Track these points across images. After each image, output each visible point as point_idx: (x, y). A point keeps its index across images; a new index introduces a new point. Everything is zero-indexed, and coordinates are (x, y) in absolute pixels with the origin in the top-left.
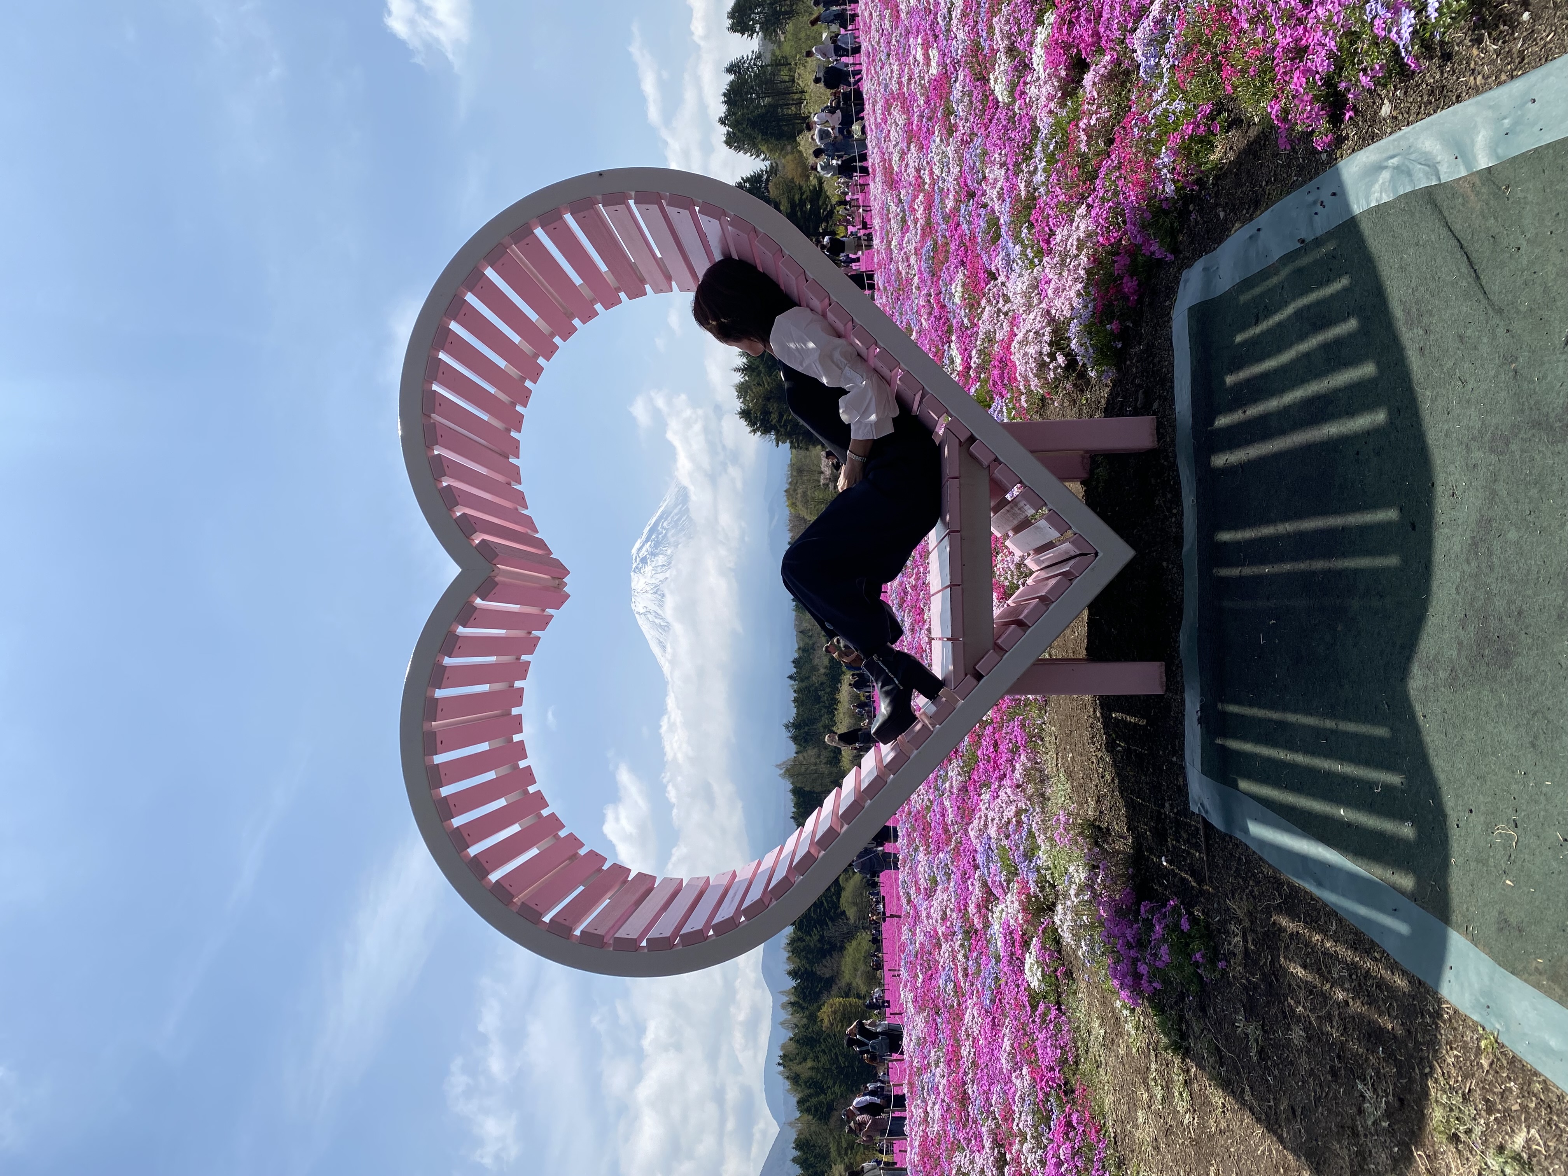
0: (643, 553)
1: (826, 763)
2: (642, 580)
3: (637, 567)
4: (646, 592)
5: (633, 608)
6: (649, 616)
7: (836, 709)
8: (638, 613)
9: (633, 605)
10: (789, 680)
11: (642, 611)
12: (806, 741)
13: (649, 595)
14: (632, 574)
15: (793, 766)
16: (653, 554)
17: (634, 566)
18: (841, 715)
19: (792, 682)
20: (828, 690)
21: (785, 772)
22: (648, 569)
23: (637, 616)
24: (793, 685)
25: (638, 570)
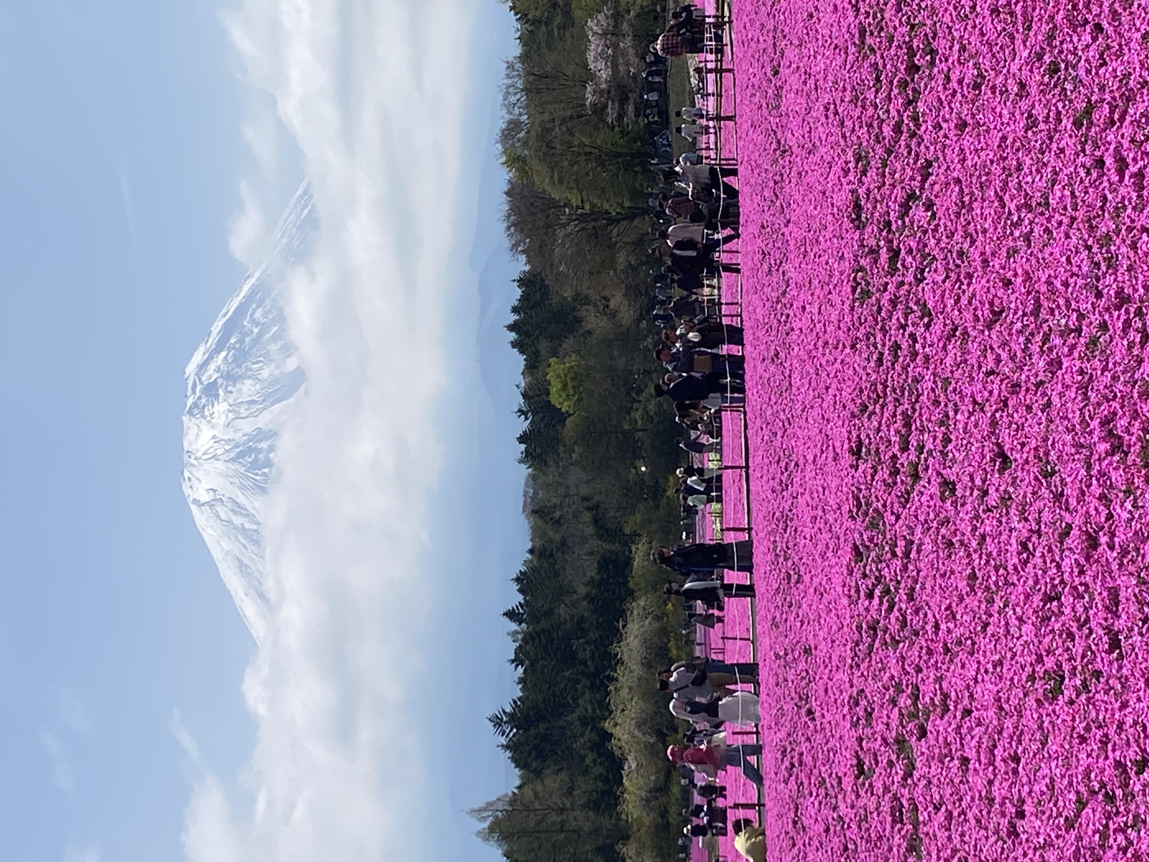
0: (211, 373)
1: (586, 806)
2: (207, 433)
3: (195, 405)
4: (215, 457)
5: (187, 491)
6: (219, 508)
7: (612, 679)
8: (196, 501)
9: (185, 487)
10: (506, 620)
11: (204, 497)
12: (540, 755)
13: (220, 465)
14: (185, 419)
15: (510, 815)
16: (231, 378)
17: (190, 402)
18: (624, 693)
19: (514, 626)
20: (594, 635)
21: (492, 829)
22: (220, 408)
23: (193, 507)
24: (516, 632)
25: (197, 410)
